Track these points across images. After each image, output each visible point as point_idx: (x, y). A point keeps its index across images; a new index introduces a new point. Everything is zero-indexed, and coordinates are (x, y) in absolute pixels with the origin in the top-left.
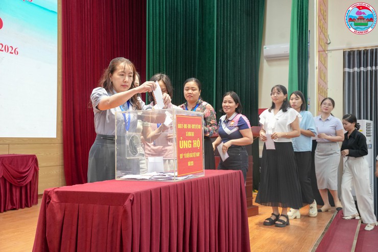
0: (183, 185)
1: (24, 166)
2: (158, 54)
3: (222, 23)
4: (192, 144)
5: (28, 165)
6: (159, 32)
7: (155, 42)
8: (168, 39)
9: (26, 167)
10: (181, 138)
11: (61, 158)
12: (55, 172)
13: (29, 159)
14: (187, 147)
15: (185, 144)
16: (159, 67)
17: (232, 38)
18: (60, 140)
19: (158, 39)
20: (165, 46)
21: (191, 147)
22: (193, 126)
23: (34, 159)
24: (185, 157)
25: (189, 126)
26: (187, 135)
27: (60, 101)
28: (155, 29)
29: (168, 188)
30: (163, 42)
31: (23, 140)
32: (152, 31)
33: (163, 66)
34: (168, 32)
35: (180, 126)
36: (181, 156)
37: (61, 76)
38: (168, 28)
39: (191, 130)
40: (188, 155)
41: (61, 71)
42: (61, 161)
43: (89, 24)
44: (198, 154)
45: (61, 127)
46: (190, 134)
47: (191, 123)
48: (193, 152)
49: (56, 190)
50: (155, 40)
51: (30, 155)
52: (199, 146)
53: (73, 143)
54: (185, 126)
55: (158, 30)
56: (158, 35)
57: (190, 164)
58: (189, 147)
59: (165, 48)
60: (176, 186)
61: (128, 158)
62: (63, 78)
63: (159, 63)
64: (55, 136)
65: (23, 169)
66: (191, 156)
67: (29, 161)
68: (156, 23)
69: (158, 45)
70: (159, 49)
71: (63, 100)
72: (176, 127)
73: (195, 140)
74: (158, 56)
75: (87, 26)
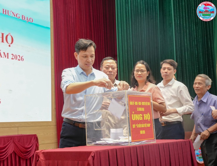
0: (135, 148)
1: (28, 143)
2: (126, 52)
3: (179, 23)
4: (143, 117)
5: (31, 143)
6: (127, 34)
7: (123, 42)
8: (134, 39)
9: (29, 144)
10: (133, 112)
11: (56, 137)
13: (32, 138)
14: (138, 119)
15: (137, 117)
16: (128, 62)
17: (188, 33)
18: (54, 123)
19: (126, 40)
20: (131, 45)
21: (142, 119)
22: (143, 103)
23: (35, 137)
24: (137, 127)
25: (140, 103)
26: (138, 110)
27: (54, 93)
28: (123, 32)
29: (123, 150)
30: (130, 42)
31: (28, 124)
32: (121, 34)
34: (134, 33)
35: (132, 103)
36: (134, 126)
37: (53, 74)
38: (134, 30)
39: (141, 106)
40: (139, 126)
41: (53, 70)
43: (73, 34)
44: (149, 125)
45: (55, 113)
46: (140, 109)
47: (141, 101)
48: (144, 123)
49: (43, 151)
50: (123, 41)
51: (33, 135)
52: (149, 119)
54: (136, 103)
55: (125, 33)
56: (126, 37)
57: (142, 132)
58: (140, 119)
59: (131, 47)
60: (129, 149)
61: (96, 129)
62: (55, 75)
63: (128, 58)
64: (50, 120)
65: (28, 145)
66: (143, 126)
67: (32, 139)
68: (124, 28)
69: (126, 45)
70: (127, 48)
72: (128, 104)
73: (145, 114)
74: (126, 53)
75: (71, 36)
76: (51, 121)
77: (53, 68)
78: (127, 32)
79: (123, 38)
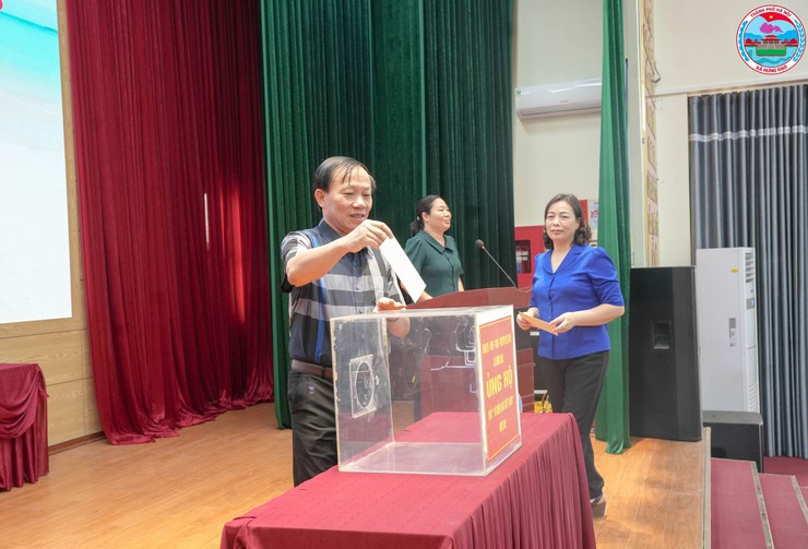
2: (290, 118)
6: (291, 67)
8: (310, 82)
11: (84, 362)
12: (74, 395)
16: (294, 147)
18: (80, 323)
19: (289, 84)
20: (304, 99)
23: (35, 374)
27: (76, 234)
30: (300, 91)
32: (275, 67)
33: (303, 144)
34: (309, 66)
37: (73, 177)
38: (309, 57)
41: (73, 166)
42: (85, 369)
43: (128, 52)
45: (80, 293)
50: (282, 86)
51: (27, 366)
53: (109, 327)
55: (287, 64)
56: (288, 74)
62: (79, 181)
63: (294, 137)
64: (68, 313)
69: (289, 98)
70: (292, 106)
71: (81, 231)
74: (290, 123)
75: (122, 59)
76: (70, 316)
77: (72, 157)
78: (291, 61)
79: (281, 77)
